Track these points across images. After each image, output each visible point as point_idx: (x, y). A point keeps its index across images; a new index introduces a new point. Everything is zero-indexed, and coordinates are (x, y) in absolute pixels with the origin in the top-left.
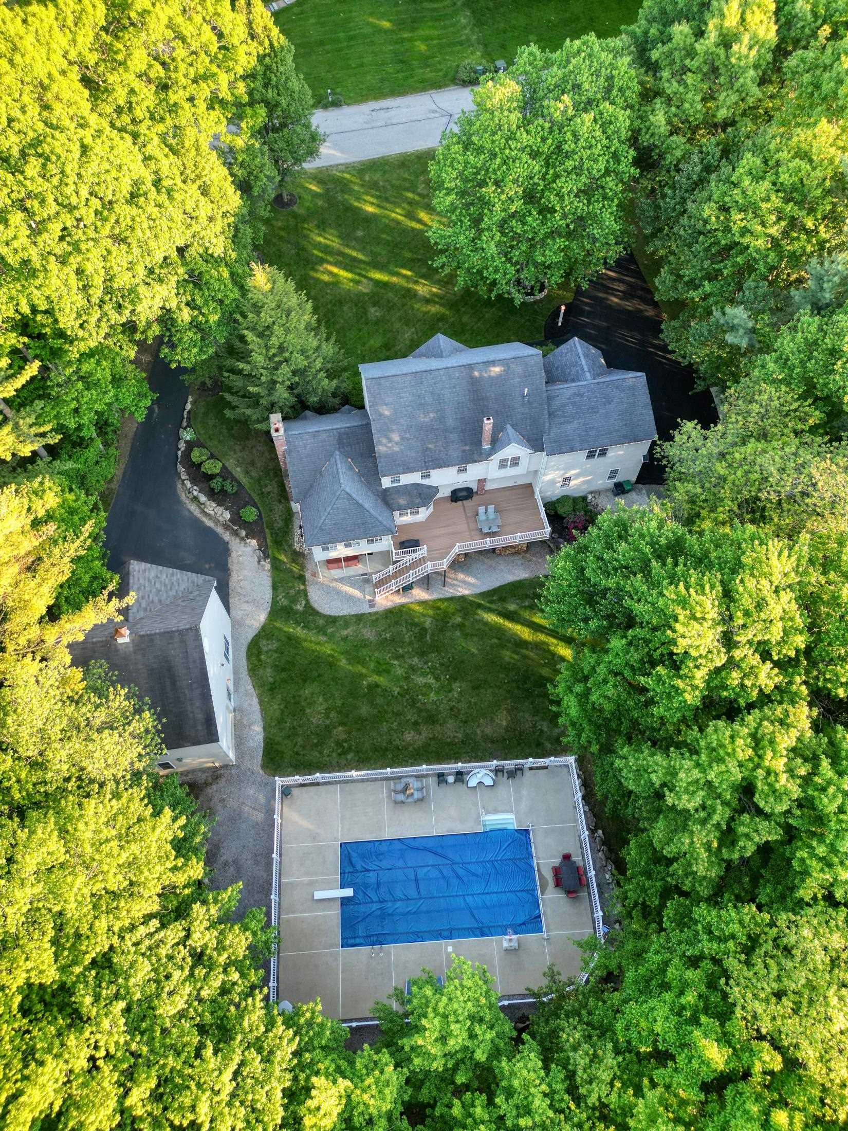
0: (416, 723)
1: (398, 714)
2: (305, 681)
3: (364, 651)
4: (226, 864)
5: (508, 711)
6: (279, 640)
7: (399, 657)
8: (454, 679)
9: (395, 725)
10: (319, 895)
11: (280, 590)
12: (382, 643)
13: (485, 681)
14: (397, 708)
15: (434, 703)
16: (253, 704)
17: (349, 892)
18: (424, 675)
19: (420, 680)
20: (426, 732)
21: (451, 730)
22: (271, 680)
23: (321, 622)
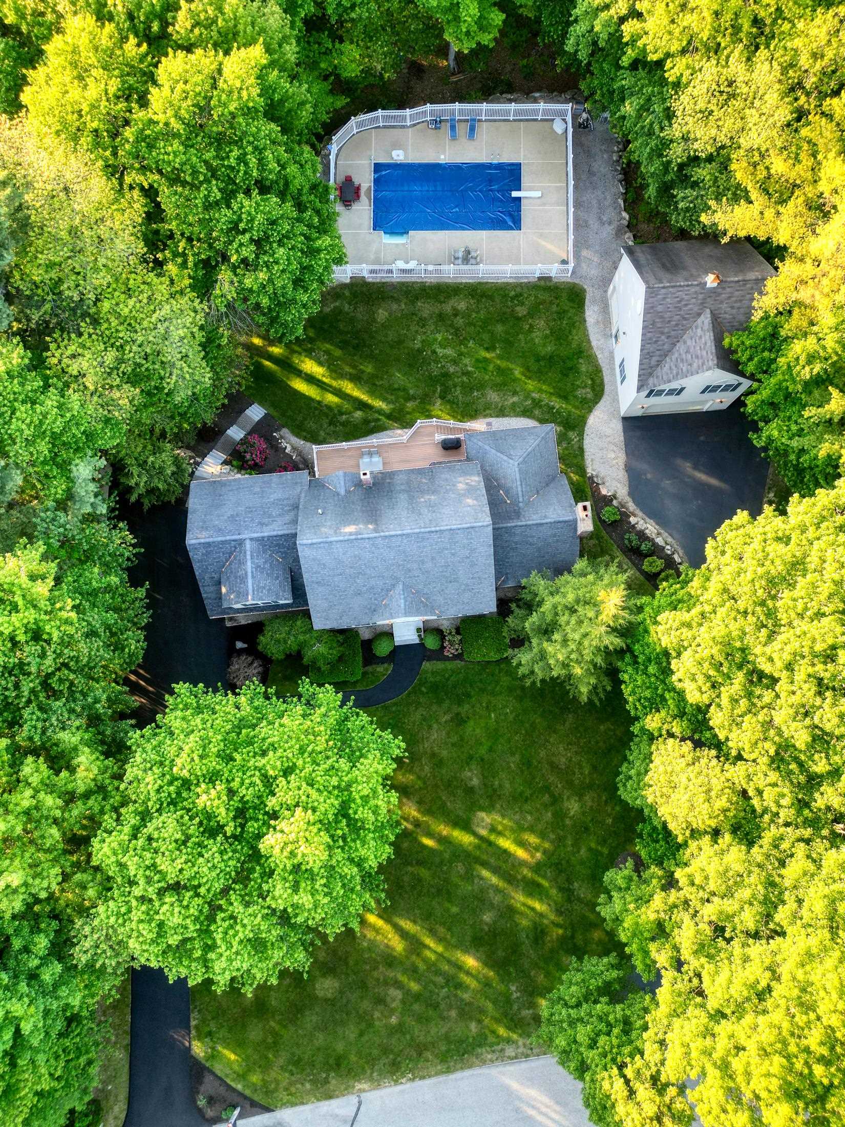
0: (456, 315)
1: (471, 324)
2: (551, 357)
3: (499, 380)
4: (610, 223)
5: (374, 320)
6: (575, 397)
7: (467, 374)
8: (420, 351)
9: (474, 315)
10: (538, 194)
11: (576, 447)
12: (481, 386)
13: (392, 347)
14: (471, 329)
15: (439, 332)
16: (596, 340)
17: (515, 194)
18: (445, 356)
19: (449, 352)
20: (447, 308)
21: (426, 308)
22: (581, 361)
23: (537, 412)
